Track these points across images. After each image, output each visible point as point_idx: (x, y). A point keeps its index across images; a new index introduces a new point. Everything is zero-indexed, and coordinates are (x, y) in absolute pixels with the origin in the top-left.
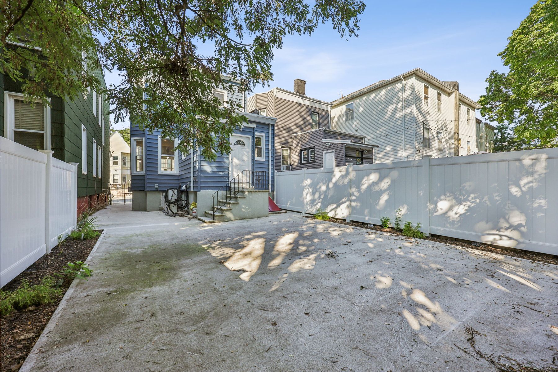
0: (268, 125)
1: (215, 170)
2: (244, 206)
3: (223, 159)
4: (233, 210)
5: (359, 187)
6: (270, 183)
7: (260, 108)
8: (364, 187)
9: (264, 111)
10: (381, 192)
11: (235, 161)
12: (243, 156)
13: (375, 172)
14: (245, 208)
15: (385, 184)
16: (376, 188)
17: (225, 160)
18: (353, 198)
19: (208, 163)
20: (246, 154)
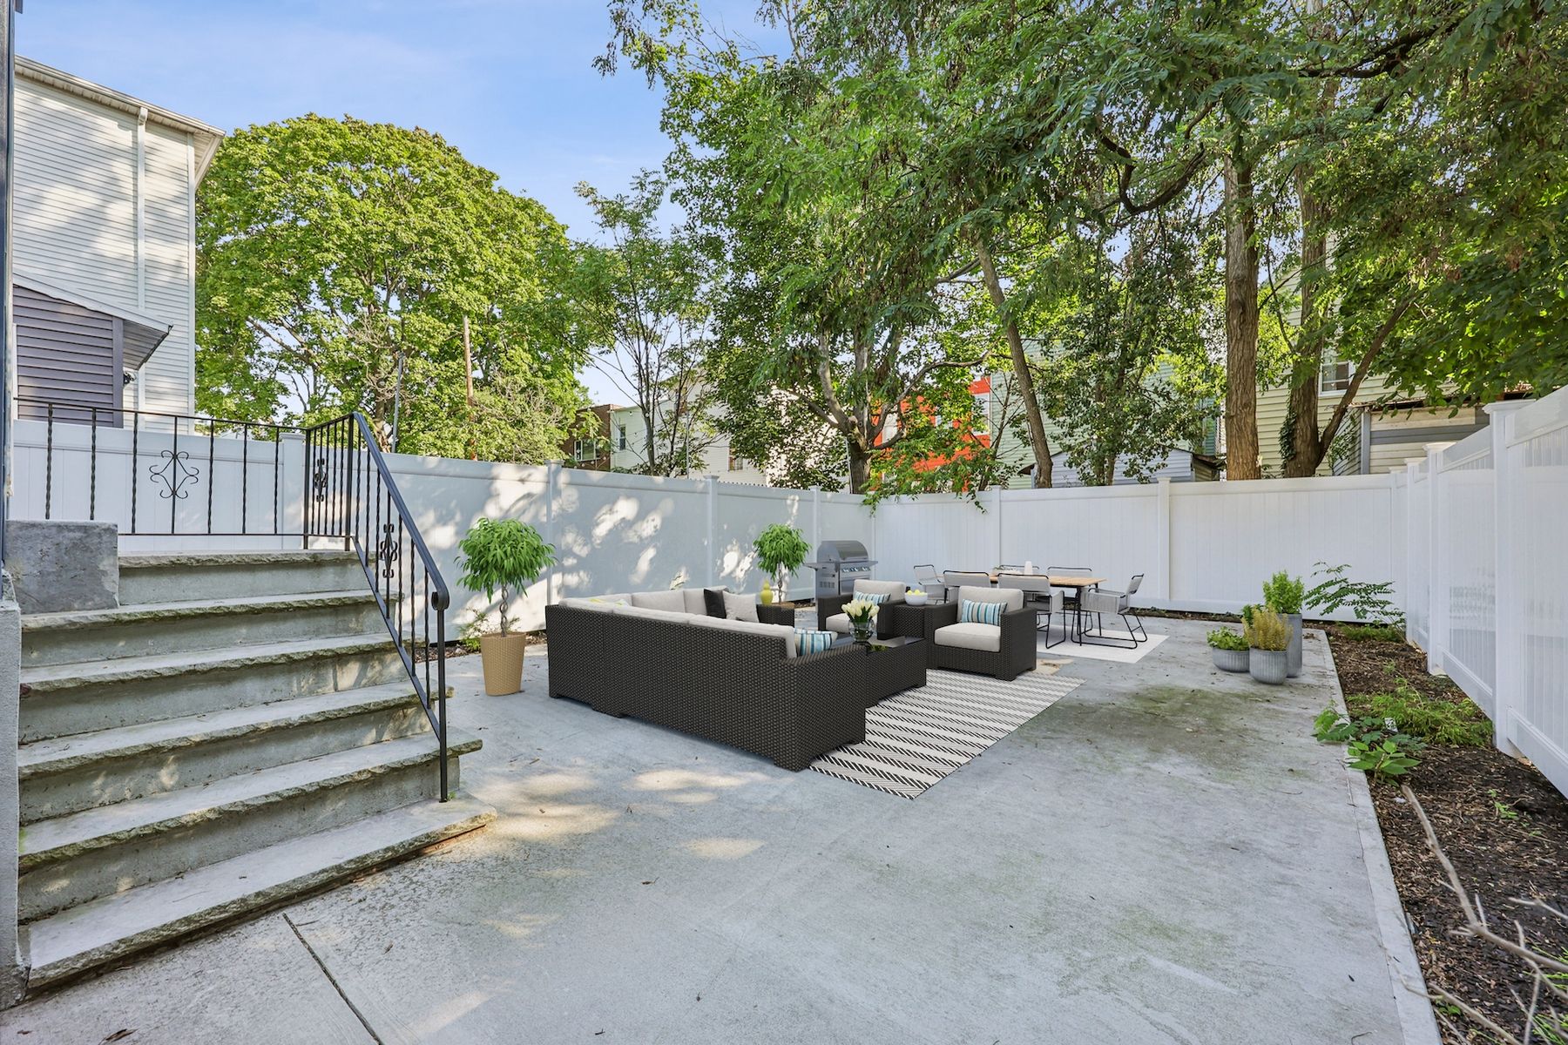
5: (586, 532)
8: (601, 531)
10: (643, 544)
13: (628, 497)
15: (648, 527)
16: (632, 537)
18: (570, 562)
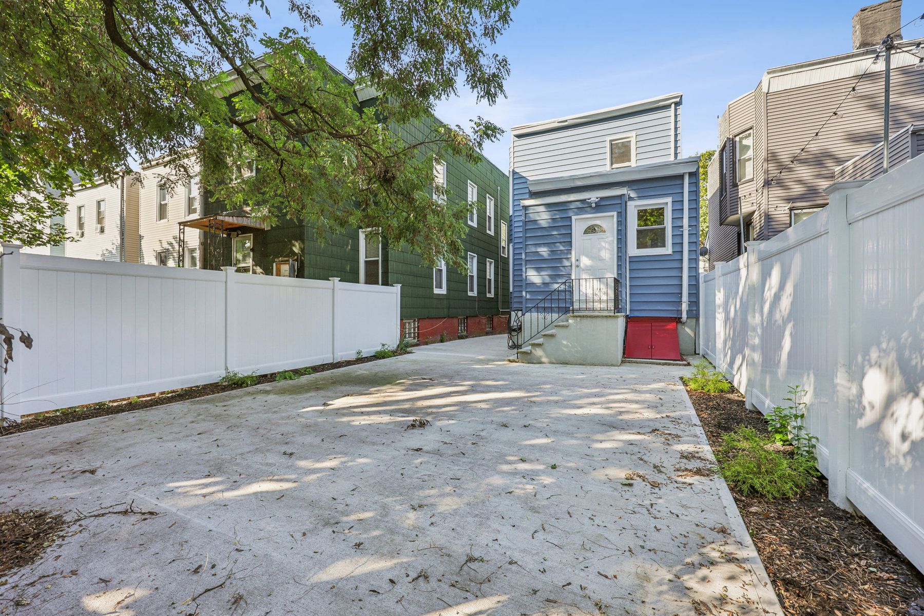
0: (681, 177)
1: (548, 280)
2: (565, 342)
3: (561, 262)
4: (546, 345)
6: (685, 298)
7: (736, 132)
9: (750, 135)
11: (585, 261)
12: (600, 250)
14: (567, 346)
17: (566, 263)
19: (538, 272)
20: (607, 246)
